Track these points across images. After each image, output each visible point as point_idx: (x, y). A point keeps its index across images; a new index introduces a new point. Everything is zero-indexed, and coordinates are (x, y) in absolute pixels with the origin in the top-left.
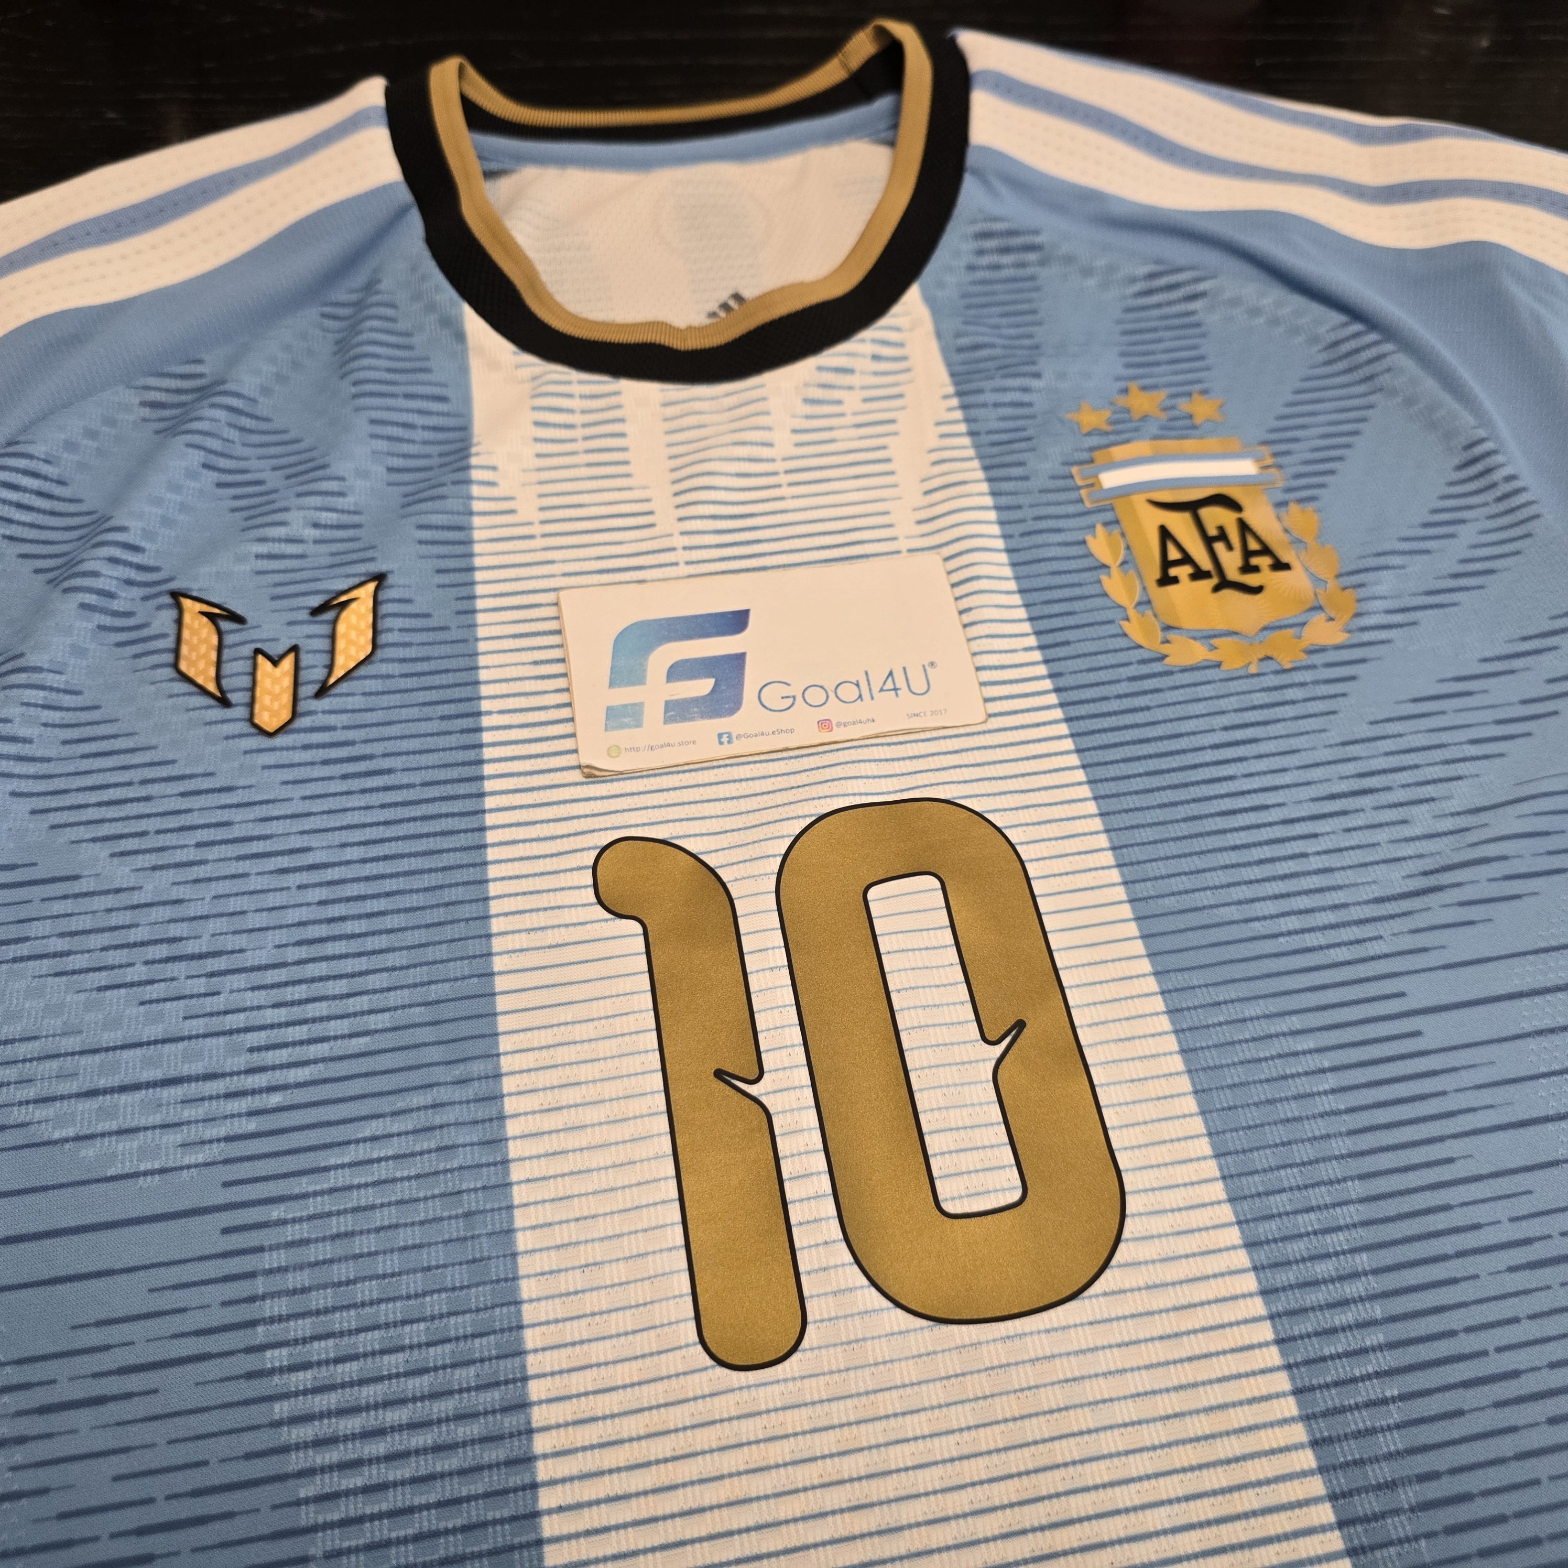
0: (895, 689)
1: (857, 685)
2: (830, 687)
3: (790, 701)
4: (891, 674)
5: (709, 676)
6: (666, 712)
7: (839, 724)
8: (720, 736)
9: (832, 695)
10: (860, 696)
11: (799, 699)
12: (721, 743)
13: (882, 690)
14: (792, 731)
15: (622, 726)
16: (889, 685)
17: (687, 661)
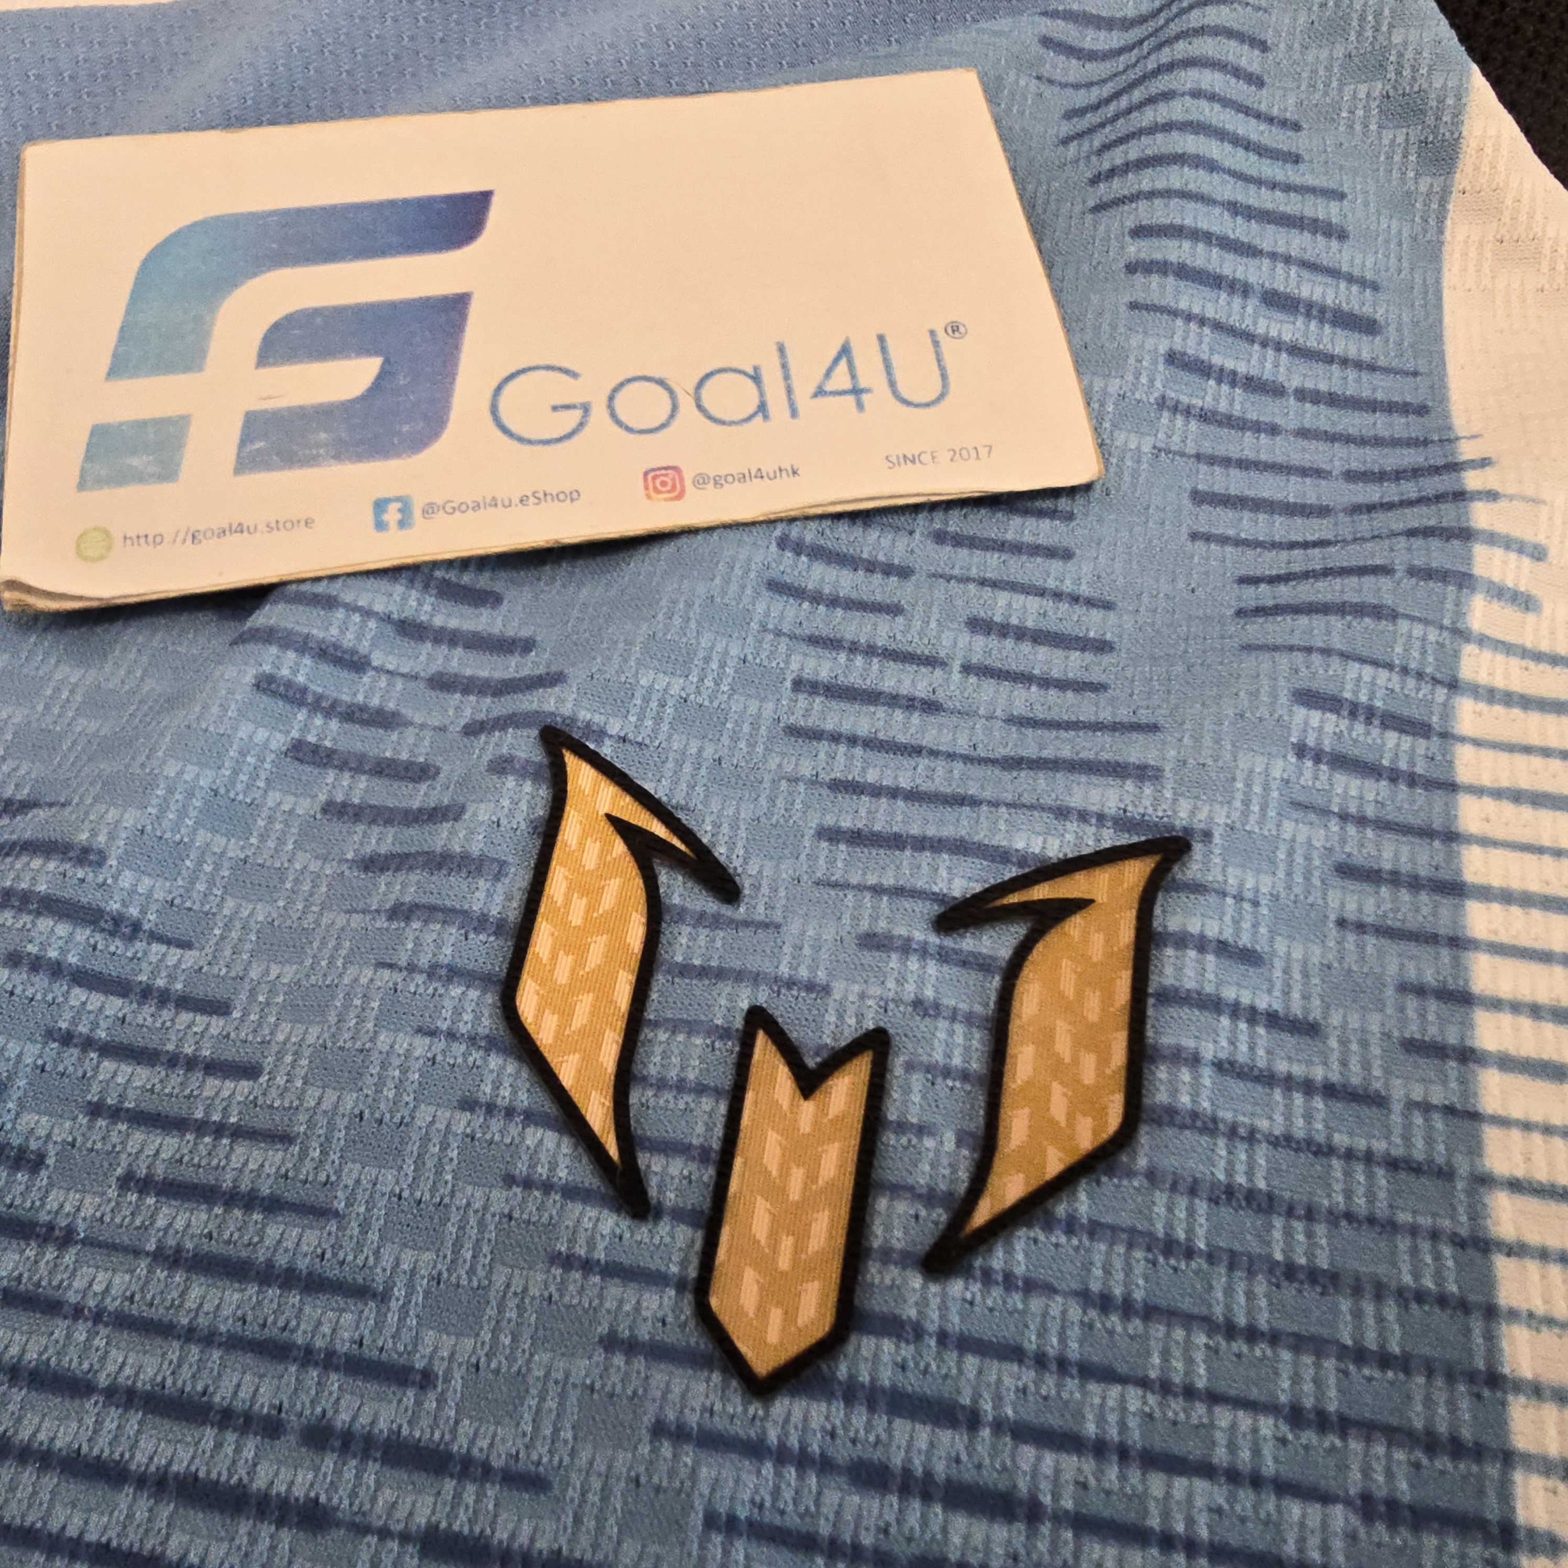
0: (857, 392)
1: (756, 378)
2: (684, 384)
3: (575, 416)
4: (845, 351)
5: (365, 351)
6: (246, 439)
7: (701, 481)
8: (380, 506)
9: (686, 404)
10: (762, 408)
11: (599, 413)
12: (380, 526)
13: (820, 392)
14: (574, 496)
15: (121, 478)
16: (841, 379)
17: (316, 312)
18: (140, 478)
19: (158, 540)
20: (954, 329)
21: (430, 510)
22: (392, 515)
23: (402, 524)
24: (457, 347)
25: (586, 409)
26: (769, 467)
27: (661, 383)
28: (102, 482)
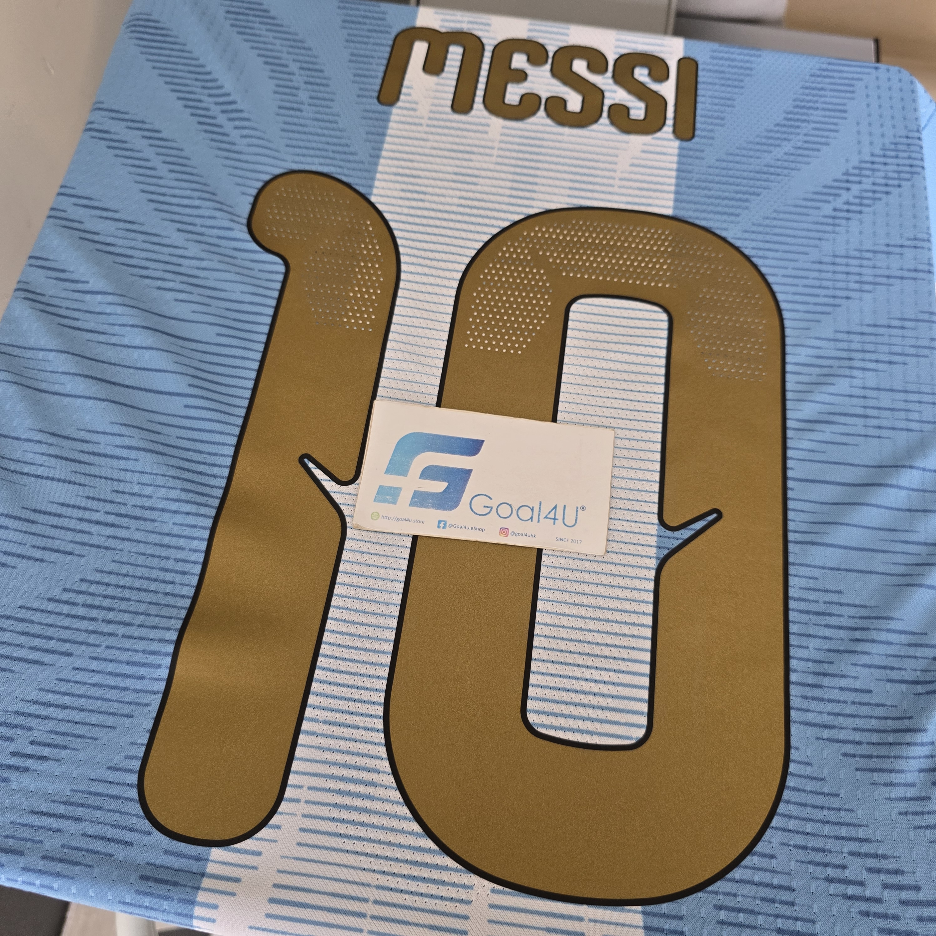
18: (388, 502)
19: (389, 518)
20: (583, 508)
21: (450, 525)
22: (442, 525)
23: (444, 528)
24: (466, 484)
25: (491, 508)
26: (529, 534)
27: (510, 506)
28: (379, 501)
